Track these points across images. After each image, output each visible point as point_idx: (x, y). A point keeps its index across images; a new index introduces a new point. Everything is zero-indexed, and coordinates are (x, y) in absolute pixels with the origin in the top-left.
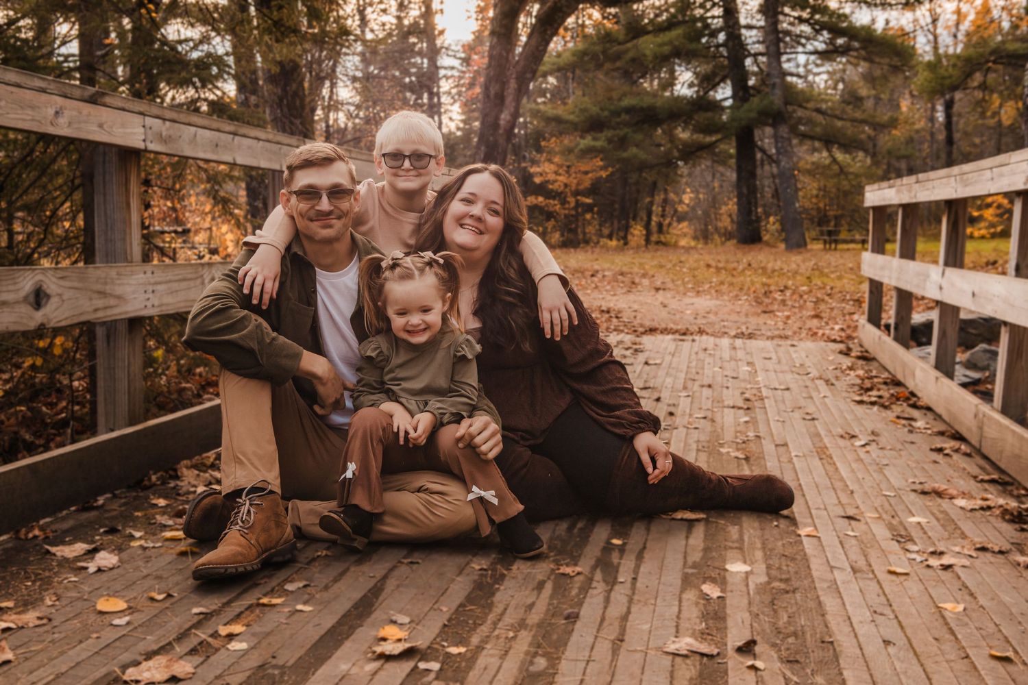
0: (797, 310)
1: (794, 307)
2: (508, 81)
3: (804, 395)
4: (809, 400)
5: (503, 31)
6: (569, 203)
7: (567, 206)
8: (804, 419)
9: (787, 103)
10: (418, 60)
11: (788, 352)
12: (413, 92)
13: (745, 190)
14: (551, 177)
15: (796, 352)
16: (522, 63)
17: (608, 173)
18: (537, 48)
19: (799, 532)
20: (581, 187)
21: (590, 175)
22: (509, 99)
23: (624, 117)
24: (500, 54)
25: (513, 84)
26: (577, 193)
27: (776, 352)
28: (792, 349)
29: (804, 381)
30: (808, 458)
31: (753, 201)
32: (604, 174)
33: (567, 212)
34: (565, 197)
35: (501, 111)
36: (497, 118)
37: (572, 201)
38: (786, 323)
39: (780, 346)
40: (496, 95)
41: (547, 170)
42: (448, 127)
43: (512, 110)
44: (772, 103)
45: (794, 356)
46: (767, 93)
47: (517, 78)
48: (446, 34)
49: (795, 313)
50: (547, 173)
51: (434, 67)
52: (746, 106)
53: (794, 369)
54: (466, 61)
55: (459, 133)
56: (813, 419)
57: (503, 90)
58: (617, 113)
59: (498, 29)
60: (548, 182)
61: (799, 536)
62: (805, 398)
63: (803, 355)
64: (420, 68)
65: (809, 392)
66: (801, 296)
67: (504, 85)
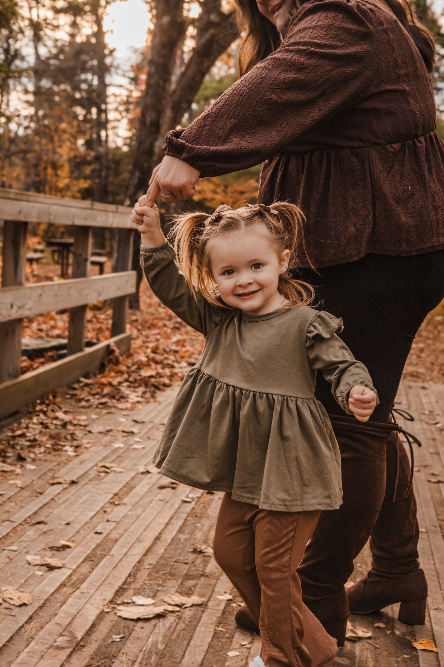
0: (430, 342)
1: (428, 338)
2: (164, 110)
3: (431, 450)
4: (436, 457)
8: (429, 481)
10: (89, 76)
11: (418, 396)
12: (83, 107)
14: (209, 195)
15: (426, 395)
16: (178, 93)
19: (415, 644)
22: (164, 128)
24: (158, 83)
25: (168, 113)
27: (407, 395)
28: (422, 392)
29: (432, 432)
30: (431, 535)
35: (156, 139)
36: (152, 145)
38: (419, 357)
39: (410, 387)
40: (152, 123)
41: (206, 188)
42: (114, 142)
45: (424, 400)
47: (173, 107)
48: (116, 54)
49: (429, 345)
50: (205, 192)
51: (103, 85)
53: (423, 417)
54: (135, 80)
55: (125, 149)
56: (439, 482)
57: (159, 118)
60: (205, 200)
61: (415, 649)
62: (431, 454)
63: (433, 400)
64: (90, 85)
65: (436, 447)
66: (436, 327)
67: (159, 113)
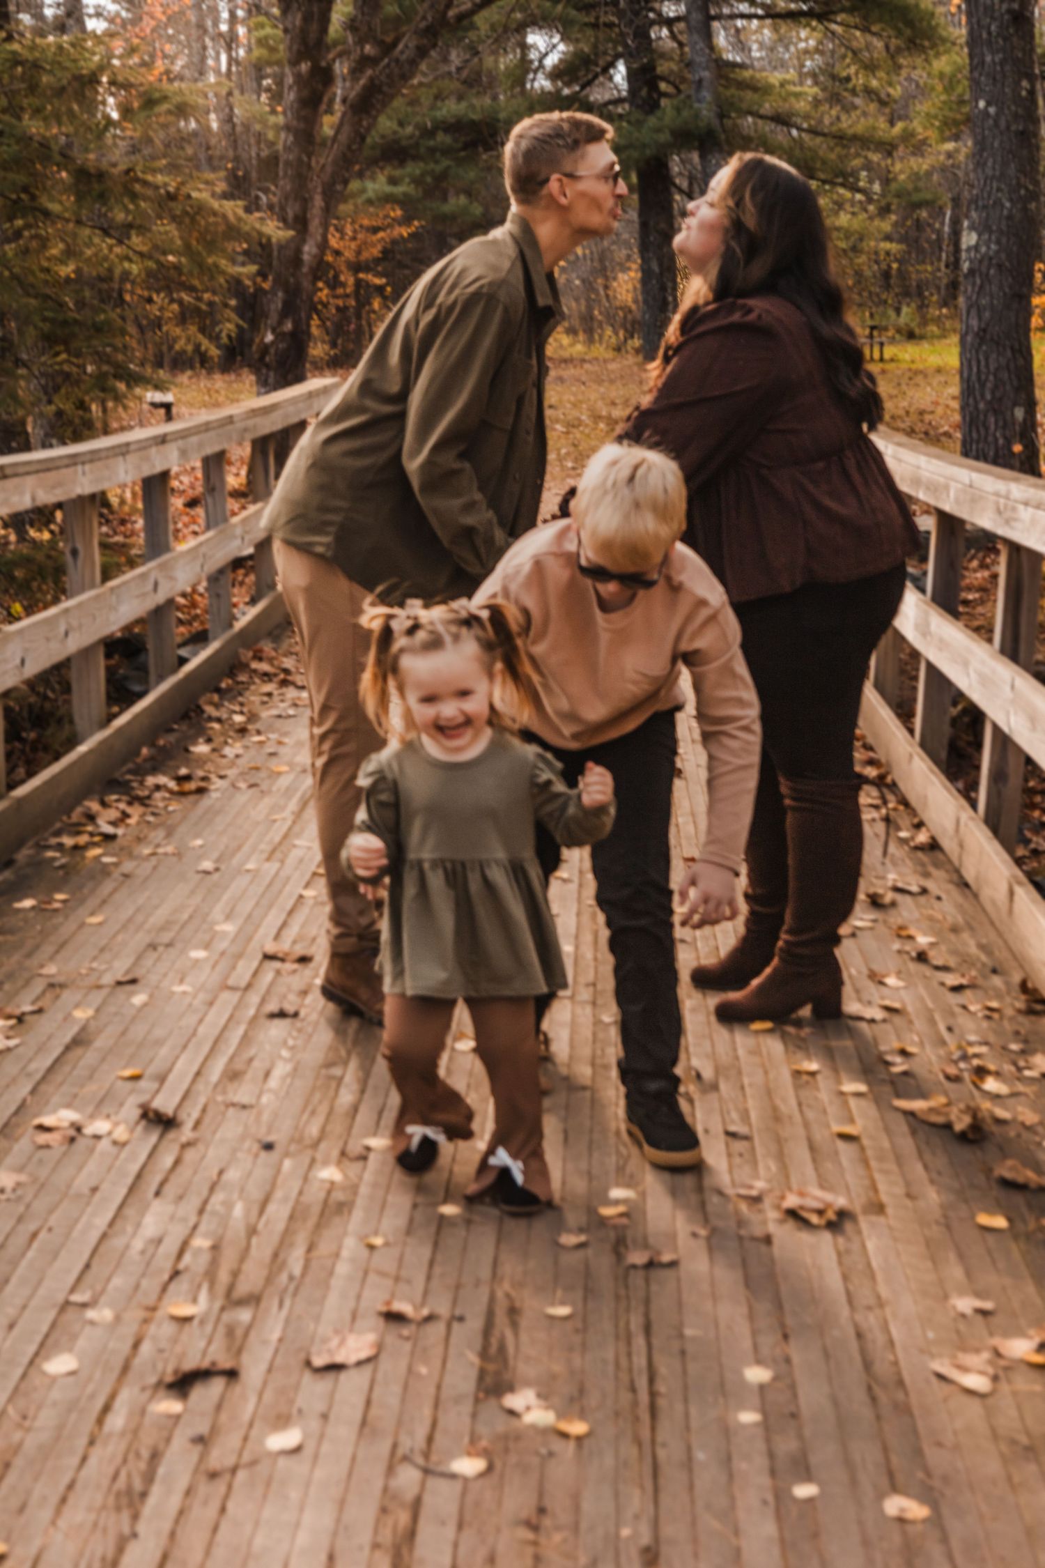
2: (312, 198)
5: (302, 126)
6: (343, 285)
7: (340, 291)
9: (722, 116)
13: (655, 267)
16: (330, 170)
17: (412, 229)
18: (349, 147)
20: (365, 255)
21: (381, 234)
22: (315, 224)
23: (442, 138)
24: (300, 160)
26: (356, 267)
31: (670, 285)
32: (405, 232)
33: (340, 303)
34: (336, 277)
35: (303, 241)
36: (298, 251)
37: (348, 279)
40: (296, 218)
43: (319, 238)
44: (697, 116)
46: (689, 97)
47: (324, 193)
52: (652, 121)
57: (305, 210)
58: (429, 133)
59: (295, 123)
67: (306, 203)
